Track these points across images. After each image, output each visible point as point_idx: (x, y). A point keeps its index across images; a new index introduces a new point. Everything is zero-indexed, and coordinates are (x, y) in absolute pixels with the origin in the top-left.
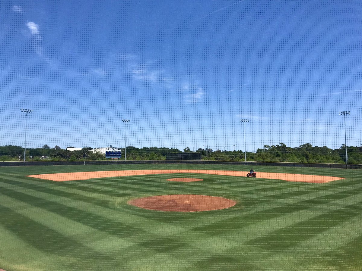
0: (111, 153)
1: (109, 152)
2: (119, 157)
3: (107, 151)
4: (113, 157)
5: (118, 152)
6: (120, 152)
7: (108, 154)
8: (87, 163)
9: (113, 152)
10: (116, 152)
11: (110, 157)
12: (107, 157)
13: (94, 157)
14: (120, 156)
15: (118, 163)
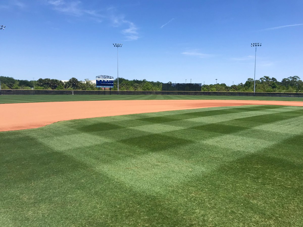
0: (102, 82)
1: (100, 80)
2: (111, 87)
3: (97, 79)
4: (104, 87)
5: (110, 81)
6: (112, 81)
7: (99, 83)
8: (76, 93)
9: (104, 81)
10: (108, 81)
11: (101, 87)
12: (98, 87)
13: (84, 87)
14: (112, 85)
15: (110, 93)
